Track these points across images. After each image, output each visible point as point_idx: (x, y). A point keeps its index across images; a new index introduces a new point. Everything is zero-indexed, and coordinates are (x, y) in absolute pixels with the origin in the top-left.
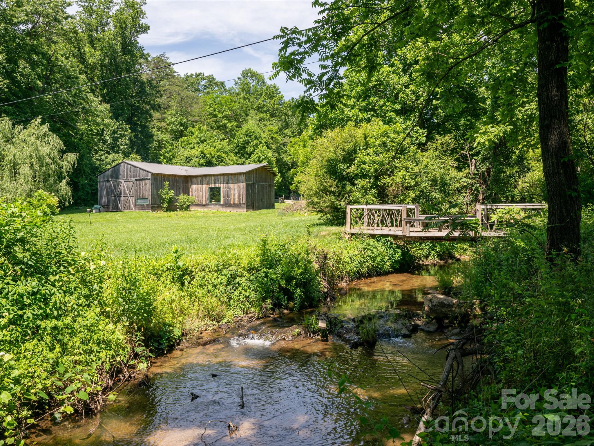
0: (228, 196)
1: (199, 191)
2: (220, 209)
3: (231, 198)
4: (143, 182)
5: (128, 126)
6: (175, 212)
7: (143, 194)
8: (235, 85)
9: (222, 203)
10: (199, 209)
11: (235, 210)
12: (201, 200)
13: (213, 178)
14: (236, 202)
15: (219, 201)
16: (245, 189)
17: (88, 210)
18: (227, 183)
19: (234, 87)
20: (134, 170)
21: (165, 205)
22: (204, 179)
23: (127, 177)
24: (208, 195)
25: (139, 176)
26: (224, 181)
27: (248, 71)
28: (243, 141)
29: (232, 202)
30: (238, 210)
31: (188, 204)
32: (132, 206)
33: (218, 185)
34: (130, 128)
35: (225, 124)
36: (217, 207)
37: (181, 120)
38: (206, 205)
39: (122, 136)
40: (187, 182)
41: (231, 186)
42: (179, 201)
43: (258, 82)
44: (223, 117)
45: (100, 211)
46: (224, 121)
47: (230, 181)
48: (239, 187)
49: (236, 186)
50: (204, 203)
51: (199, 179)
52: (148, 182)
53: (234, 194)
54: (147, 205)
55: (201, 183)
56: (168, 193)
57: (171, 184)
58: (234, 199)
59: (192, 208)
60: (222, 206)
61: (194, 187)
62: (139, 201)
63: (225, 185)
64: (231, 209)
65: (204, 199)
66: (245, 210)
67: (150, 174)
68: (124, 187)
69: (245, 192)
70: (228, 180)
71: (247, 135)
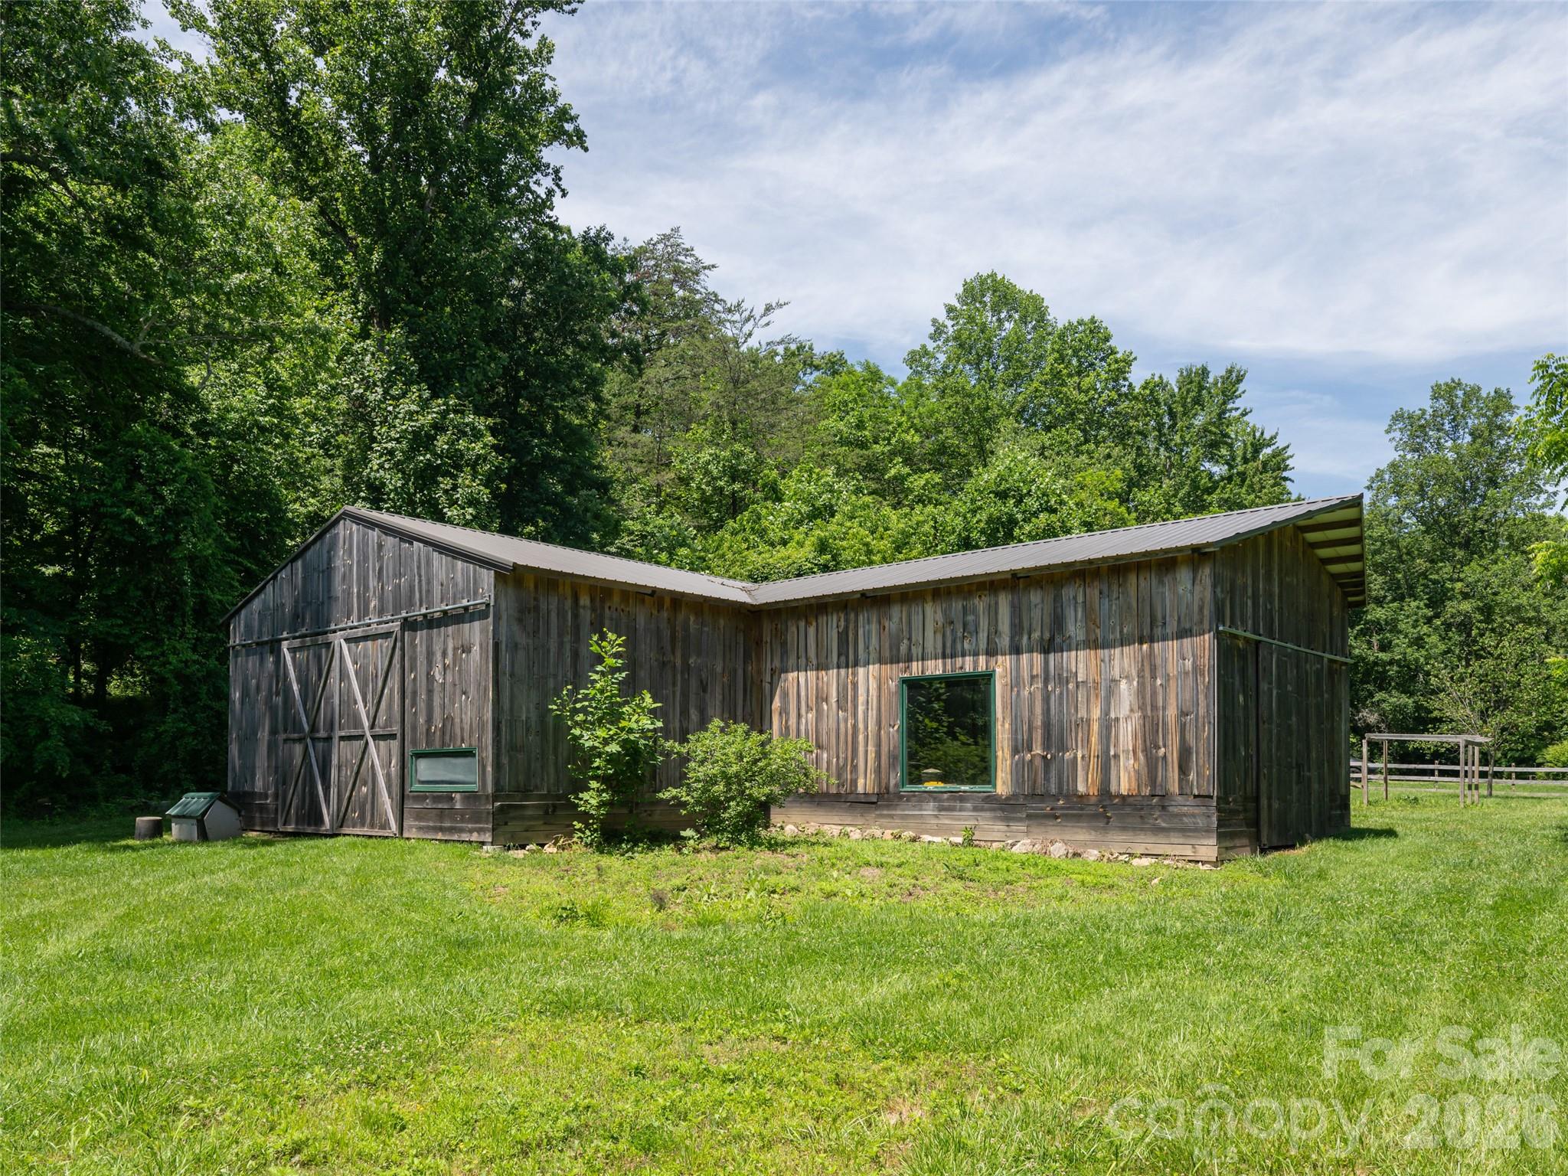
0: (1055, 736)
1: (830, 708)
2: (992, 830)
3: (1082, 754)
4: (447, 638)
5: (481, 423)
6: (668, 853)
7: (448, 720)
8: (933, 337)
9: (1002, 786)
10: (829, 825)
11: (1118, 842)
12: (847, 768)
13: (932, 613)
14: (1124, 781)
15: (983, 772)
16: (1209, 679)
17: (143, 821)
18: (1048, 647)
19: (931, 346)
20: (400, 560)
21: (591, 799)
22: (868, 629)
23: (364, 612)
24: (894, 732)
25: (427, 598)
26: (1017, 629)
27: (982, 281)
28: (990, 520)
29: (1085, 784)
30: (1143, 843)
31: (760, 792)
32: (387, 804)
33: (968, 665)
34: (494, 431)
35: (900, 479)
36: (965, 819)
37: (739, 455)
38: (879, 802)
39: (456, 462)
40: (754, 648)
41: (1080, 662)
42: (697, 772)
43: (1024, 320)
44: (893, 453)
45: (204, 836)
46: (897, 468)
47: (1074, 628)
48: (1150, 669)
49: (1123, 660)
50: (865, 784)
51: (832, 625)
52: (477, 633)
53: (1108, 726)
54: (470, 797)
55: (848, 658)
56: (613, 716)
57: (647, 652)
58: (1106, 762)
59: (788, 823)
60: (1007, 809)
61: (799, 682)
62: (425, 769)
63: (1032, 662)
64: (1082, 835)
65: (867, 756)
66: (1209, 848)
67: (487, 577)
68: (344, 675)
69: (1207, 708)
70: (1058, 622)
71: (1003, 495)
